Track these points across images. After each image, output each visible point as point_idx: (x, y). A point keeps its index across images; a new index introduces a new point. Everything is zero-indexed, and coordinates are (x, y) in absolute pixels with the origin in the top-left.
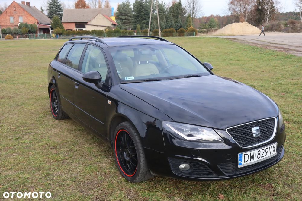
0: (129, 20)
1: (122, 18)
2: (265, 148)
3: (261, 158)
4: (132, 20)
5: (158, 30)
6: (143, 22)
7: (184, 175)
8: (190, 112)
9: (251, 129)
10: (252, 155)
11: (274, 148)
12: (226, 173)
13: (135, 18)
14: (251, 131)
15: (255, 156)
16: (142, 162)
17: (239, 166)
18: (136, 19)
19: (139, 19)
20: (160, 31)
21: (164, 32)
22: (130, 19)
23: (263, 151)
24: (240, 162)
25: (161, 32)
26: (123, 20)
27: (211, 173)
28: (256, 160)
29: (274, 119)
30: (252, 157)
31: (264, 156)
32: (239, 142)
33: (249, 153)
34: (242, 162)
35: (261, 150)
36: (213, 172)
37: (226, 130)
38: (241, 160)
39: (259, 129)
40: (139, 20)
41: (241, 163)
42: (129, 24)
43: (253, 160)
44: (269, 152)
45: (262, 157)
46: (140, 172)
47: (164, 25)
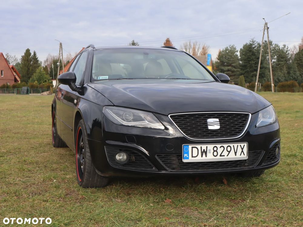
0: (233, 72)
1: (223, 70)
2: (225, 146)
3: (218, 157)
4: (239, 71)
5: (271, 83)
6: (253, 75)
7: (120, 167)
8: (135, 98)
9: (207, 120)
10: (204, 150)
11: (242, 149)
12: (168, 167)
13: (241, 69)
14: (206, 122)
15: (210, 152)
16: (87, 158)
17: (185, 161)
18: (244, 70)
19: (248, 69)
20: (273, 85)
21: (279, 87)
22: (236, 70)
23: (222, 148)
24: (185, 155)
25: (275, 86)
26: (225, 71)
27: (150, 165)
28: (210, 157)
29: (248, 115)
30: (204, 152)
31: (224, 156)
32: (187, 132)
33: (199, 146)
34: (188, 155)
35: (219, 146)
36: (152, 165)
37: (169, 116)
38: (188, 153)
39: (219, 121)
40: (247, 72)
41: (187, 157)
42: (234, 77)
43: (206, 156)
44: (232, 152)
45: (221, 156)
46: (86, 171)
47: (284, 78)
